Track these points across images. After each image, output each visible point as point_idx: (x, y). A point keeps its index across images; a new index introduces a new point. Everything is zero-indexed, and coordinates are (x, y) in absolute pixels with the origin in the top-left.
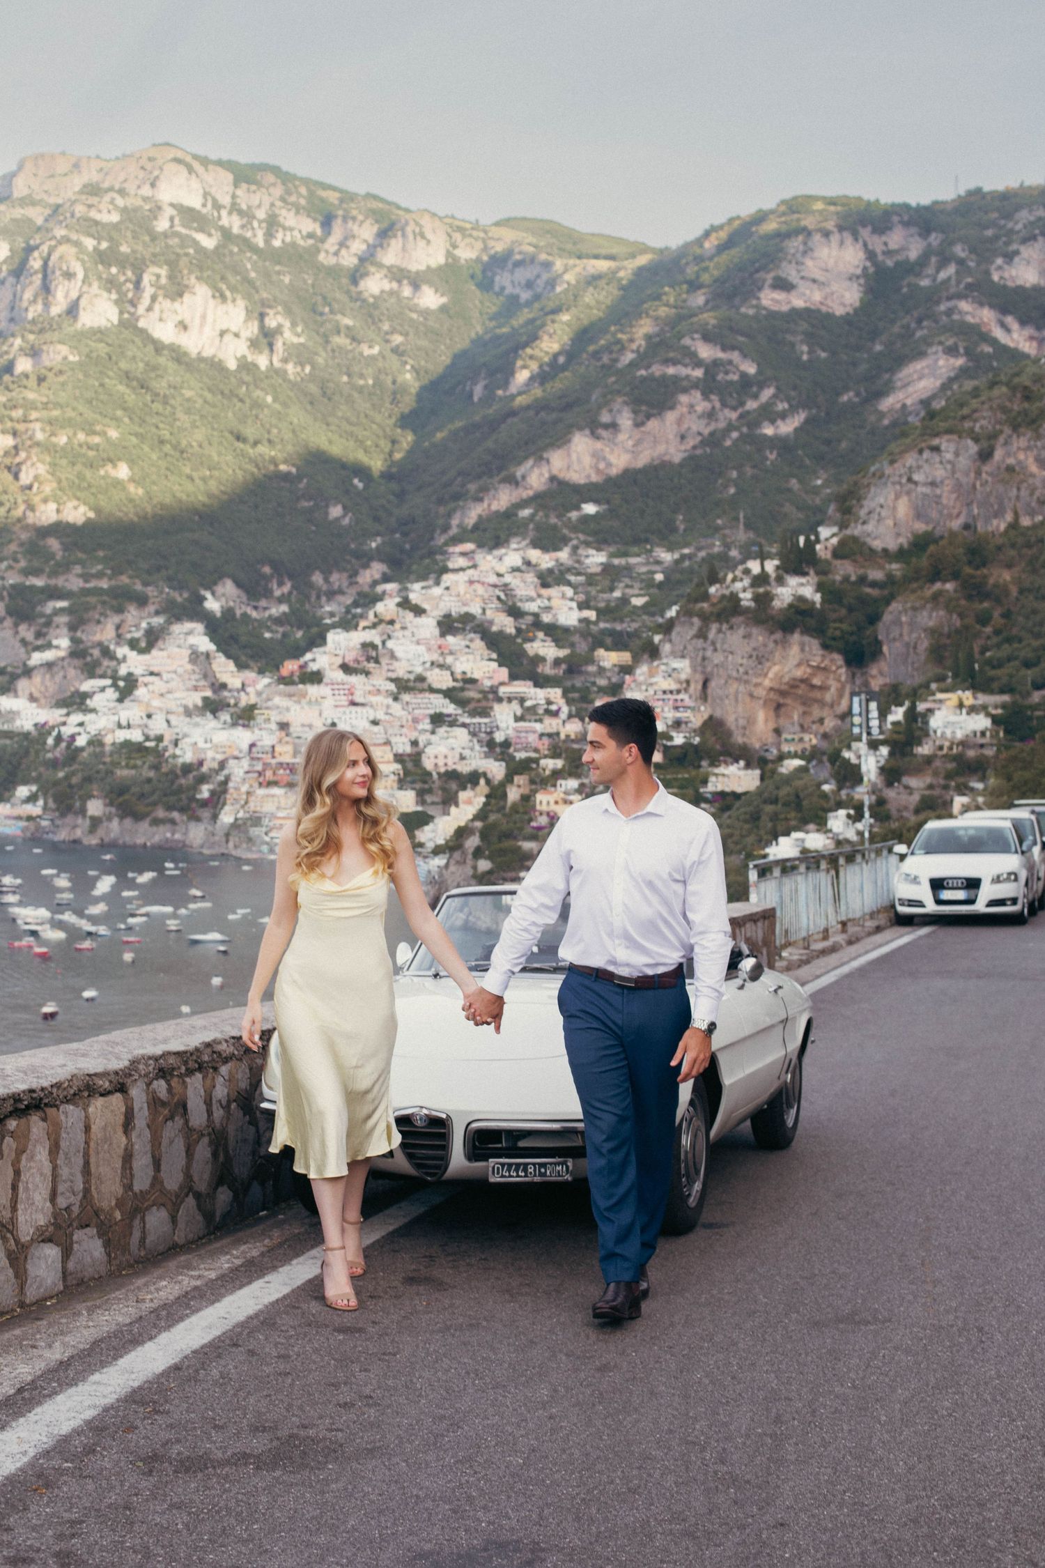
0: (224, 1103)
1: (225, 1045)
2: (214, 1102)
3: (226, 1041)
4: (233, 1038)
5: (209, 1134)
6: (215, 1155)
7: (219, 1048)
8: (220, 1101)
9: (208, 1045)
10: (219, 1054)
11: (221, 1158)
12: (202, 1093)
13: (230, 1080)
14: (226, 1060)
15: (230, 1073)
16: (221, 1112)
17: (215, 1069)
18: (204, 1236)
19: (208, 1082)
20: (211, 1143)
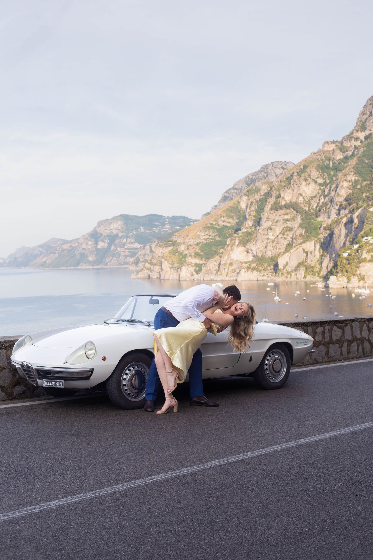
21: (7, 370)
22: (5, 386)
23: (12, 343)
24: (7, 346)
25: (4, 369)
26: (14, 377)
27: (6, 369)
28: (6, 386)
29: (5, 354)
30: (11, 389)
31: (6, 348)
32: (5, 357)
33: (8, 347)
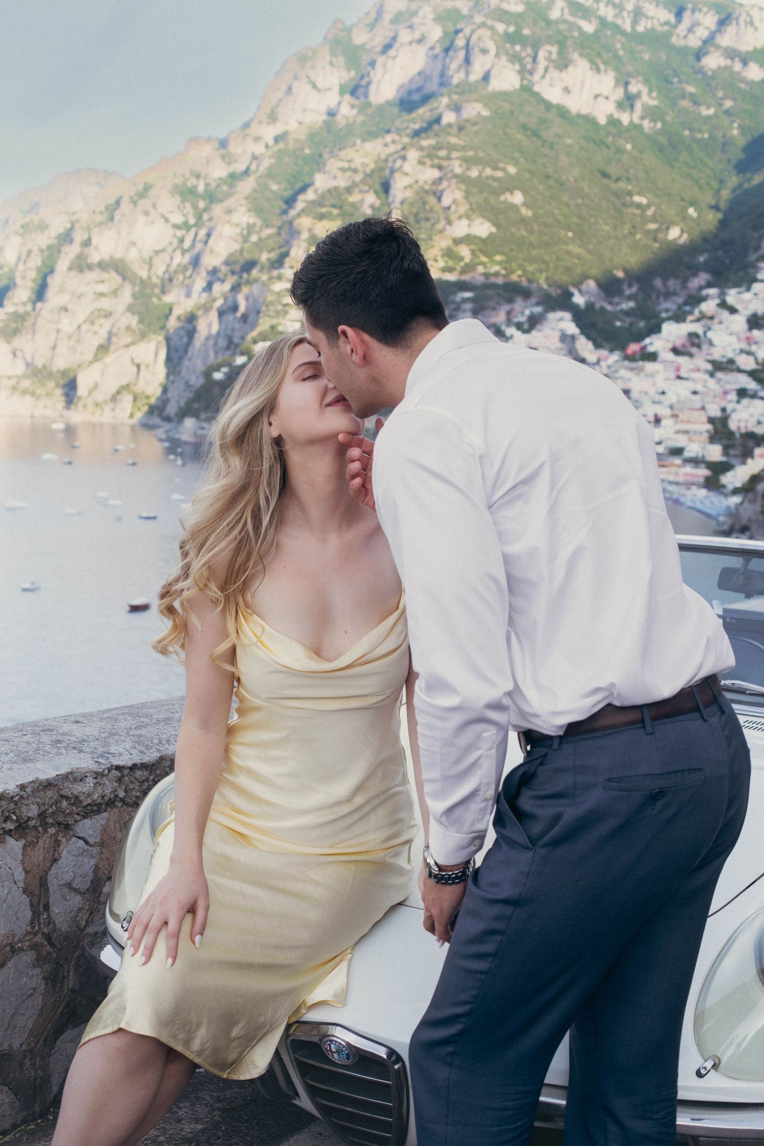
0: (83, 884)
1: (90, 781)
2: (53, 884)
3: (97, 775)
4: (118, 768)
5: (35, 947)
6: (53, 979)
7: (79, 789)
8: (69, 886)
9: (48, 785)
10: (75, 800)
11: (72, 981)
12: (19, 874)
13: (102, 844)
14: (92, 810)
15: (104, 830)
16: (76, 900)
17: (67, 827)
18: (14, 1126)
19: (38, 855)
20: (40, 961)
21: (27, 957)
22: (11, 1049)
23: (49, 794)
24: (29, 819)
25: (14, 951)
26: (54, 986)
27: (21, 949)
28: (16, 1045)
29: (20, 869)
30: (38, 1060)
31: (21, 829)
32: (21, 885)
33: (32, 823)
